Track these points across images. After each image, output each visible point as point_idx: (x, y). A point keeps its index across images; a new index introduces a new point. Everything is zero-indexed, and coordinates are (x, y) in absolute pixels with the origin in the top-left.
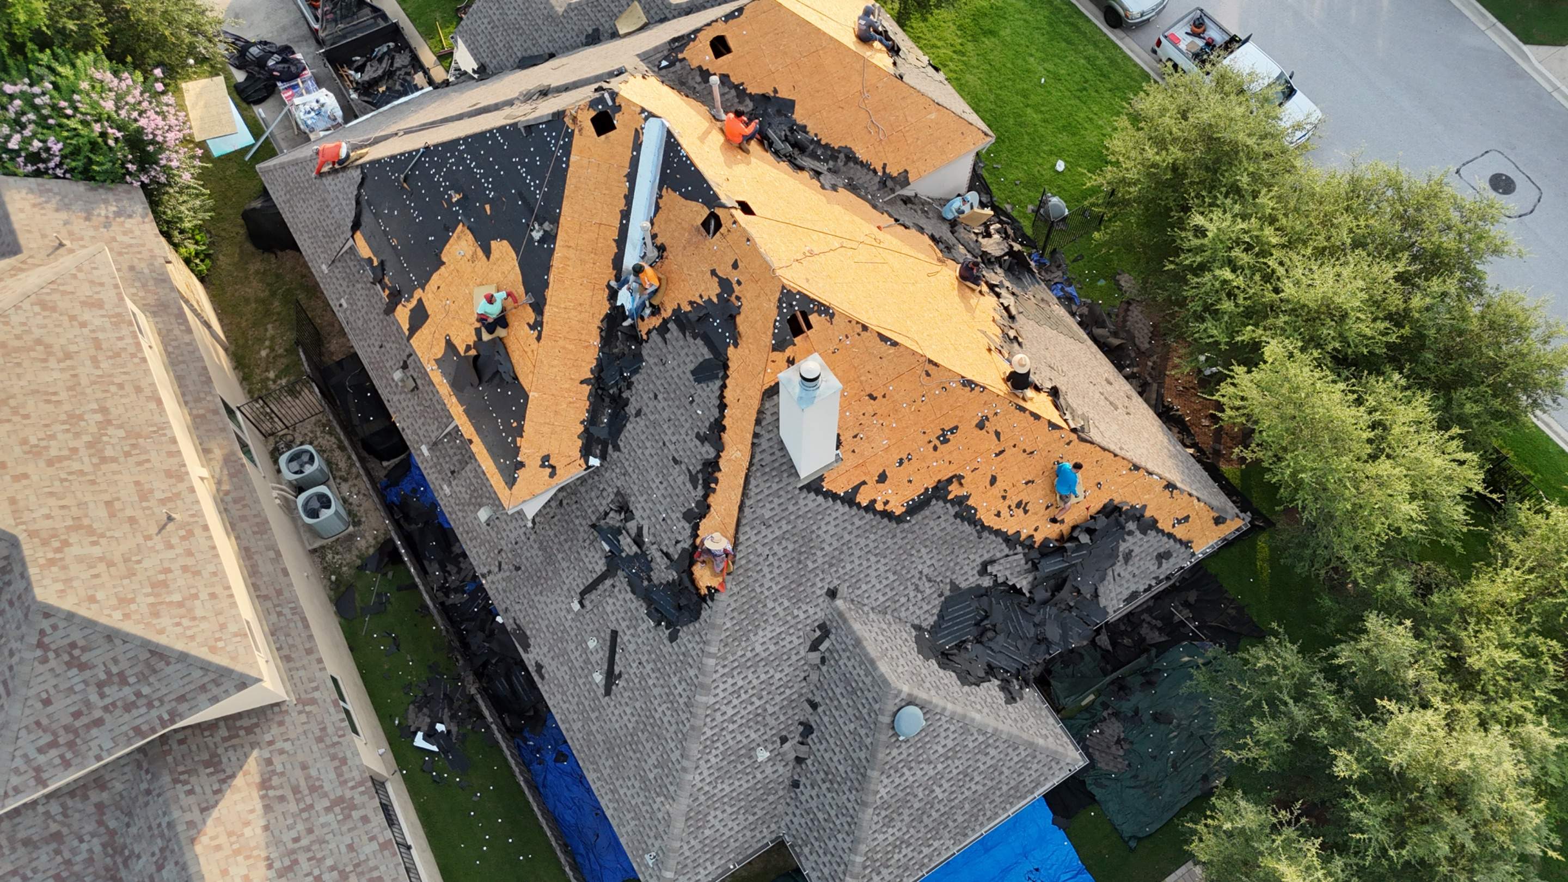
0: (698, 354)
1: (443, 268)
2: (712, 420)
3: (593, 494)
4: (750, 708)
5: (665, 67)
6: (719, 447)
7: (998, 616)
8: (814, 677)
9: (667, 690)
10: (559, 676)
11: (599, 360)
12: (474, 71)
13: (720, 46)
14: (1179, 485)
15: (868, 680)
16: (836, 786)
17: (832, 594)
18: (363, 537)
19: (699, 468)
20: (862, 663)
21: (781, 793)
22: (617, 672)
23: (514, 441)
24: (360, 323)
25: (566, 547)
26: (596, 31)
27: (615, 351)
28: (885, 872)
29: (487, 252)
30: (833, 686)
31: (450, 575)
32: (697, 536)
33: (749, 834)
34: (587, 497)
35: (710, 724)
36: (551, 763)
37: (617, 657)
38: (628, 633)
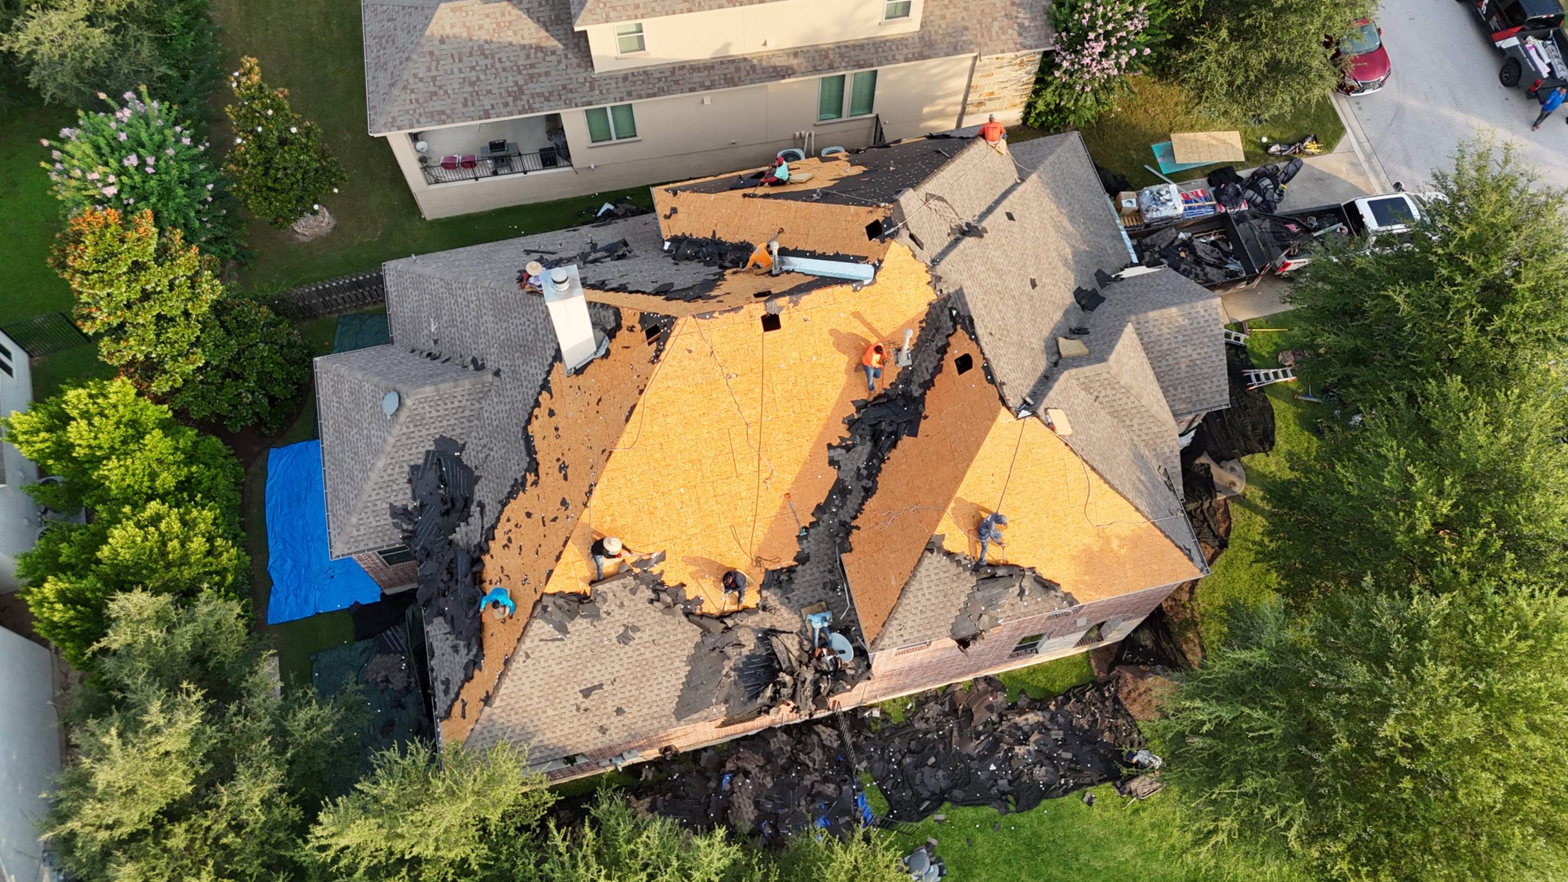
0: (680, 286)
2: (629, 288)
4: (458, 315)
5: (951, 313)
6: (610, 291)
10: (559, 237)
11: (725, 243)
12: (1119, 275)
13: (964, 363)
17: (497, 373)
21: (412, 341)
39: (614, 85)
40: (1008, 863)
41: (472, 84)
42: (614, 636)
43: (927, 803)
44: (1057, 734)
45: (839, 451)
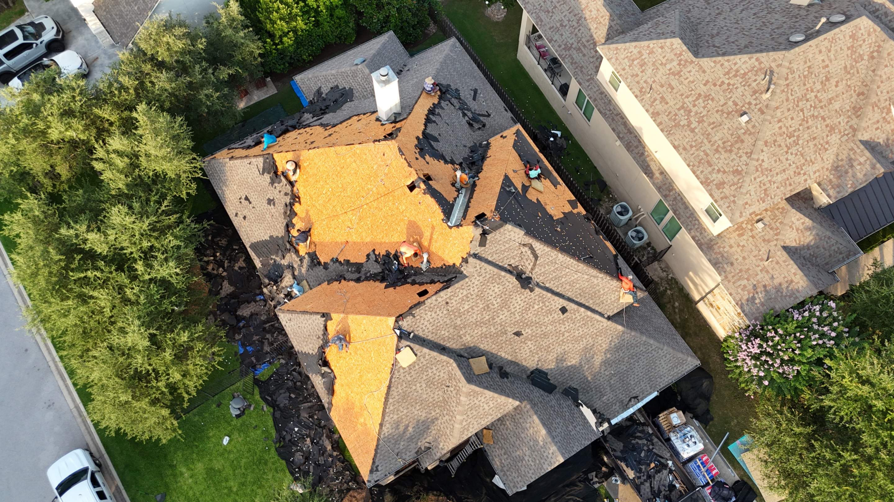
1: (562, 211)
2: (431, 124)
6: (427, 116)
9: (452, 76)
10: (497, 104)
11: (483, 163)
12: (582, 406)
13: (423, 293)
29: (539, 202)
32: (438, 102)
39: (595, 90)
40: (249, 451)
41: (561, 25)
42: (268, 196)
43: (270, 399)
44: (321, 460)
45: (374, 256)
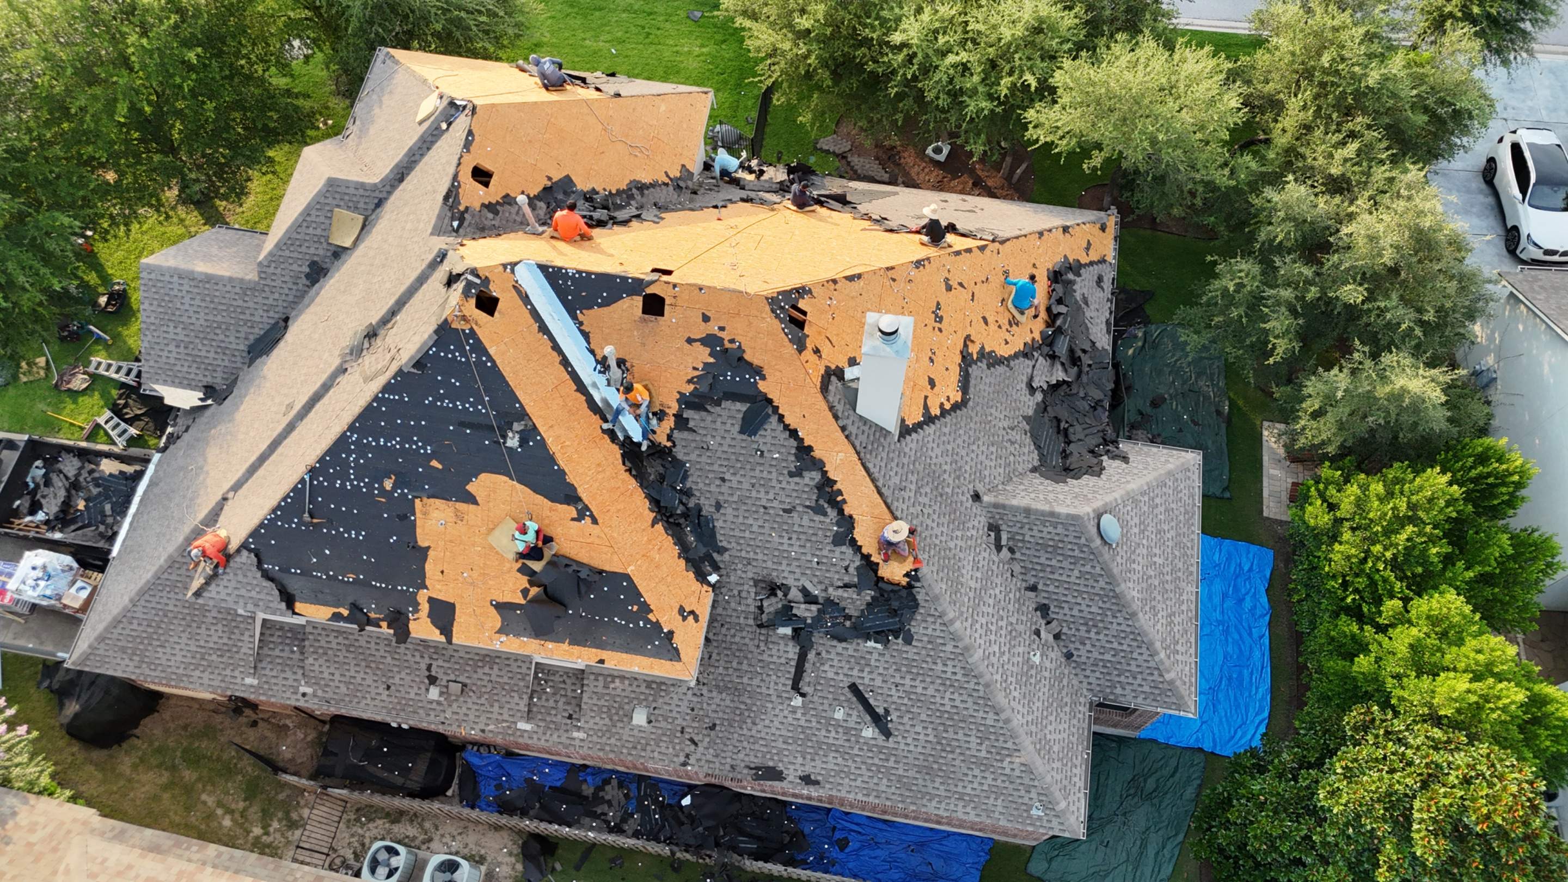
0: (734, 413)
1: (431, 553)
2: (793, 451)
3: (733, 605)
4: (1003, 632)
5: (459, 226)
6: (819, 465)
7: (1064, 414)
8: (1017, 568)
9: (939, 681)
10: (831, 766)
11: (648, 496)
12: (201, 399)
13: (482, 176)
14: (1068, 224)
15: (1060, 530)
16: (1101, 625)
17: (977, 497)
18: (499, 864)
19: (815, 497)
20: (1043, 523)
21: (1066, 672)
22: (880, 711)
23: (650, 621)
24: (343, 689)
25: (745, 667)
26: (313, 264)
27: (652, 477)
28: (1179, 647)
29: (471, 499)
30: (1035, 560)
31: (606, 814)
32: (860, 547)
33: (1075, 722)
34: (729, 612)
35: (994, 671)
36: (841, 856)
37: (871, 701)
38: (865, 675)
